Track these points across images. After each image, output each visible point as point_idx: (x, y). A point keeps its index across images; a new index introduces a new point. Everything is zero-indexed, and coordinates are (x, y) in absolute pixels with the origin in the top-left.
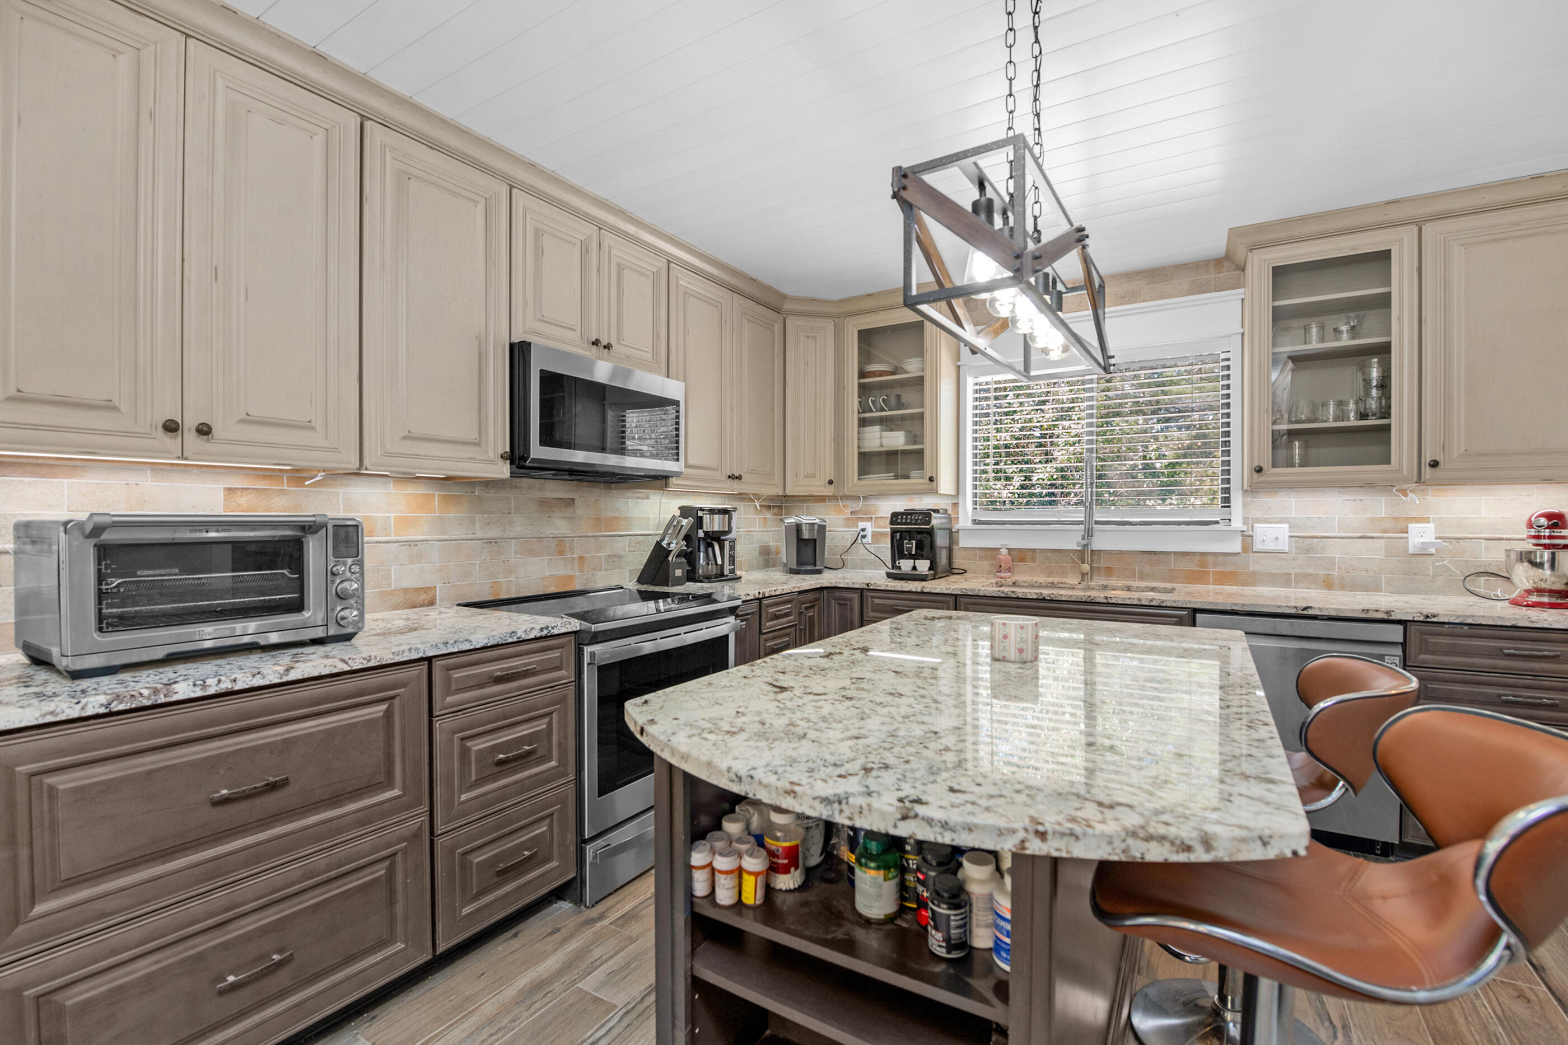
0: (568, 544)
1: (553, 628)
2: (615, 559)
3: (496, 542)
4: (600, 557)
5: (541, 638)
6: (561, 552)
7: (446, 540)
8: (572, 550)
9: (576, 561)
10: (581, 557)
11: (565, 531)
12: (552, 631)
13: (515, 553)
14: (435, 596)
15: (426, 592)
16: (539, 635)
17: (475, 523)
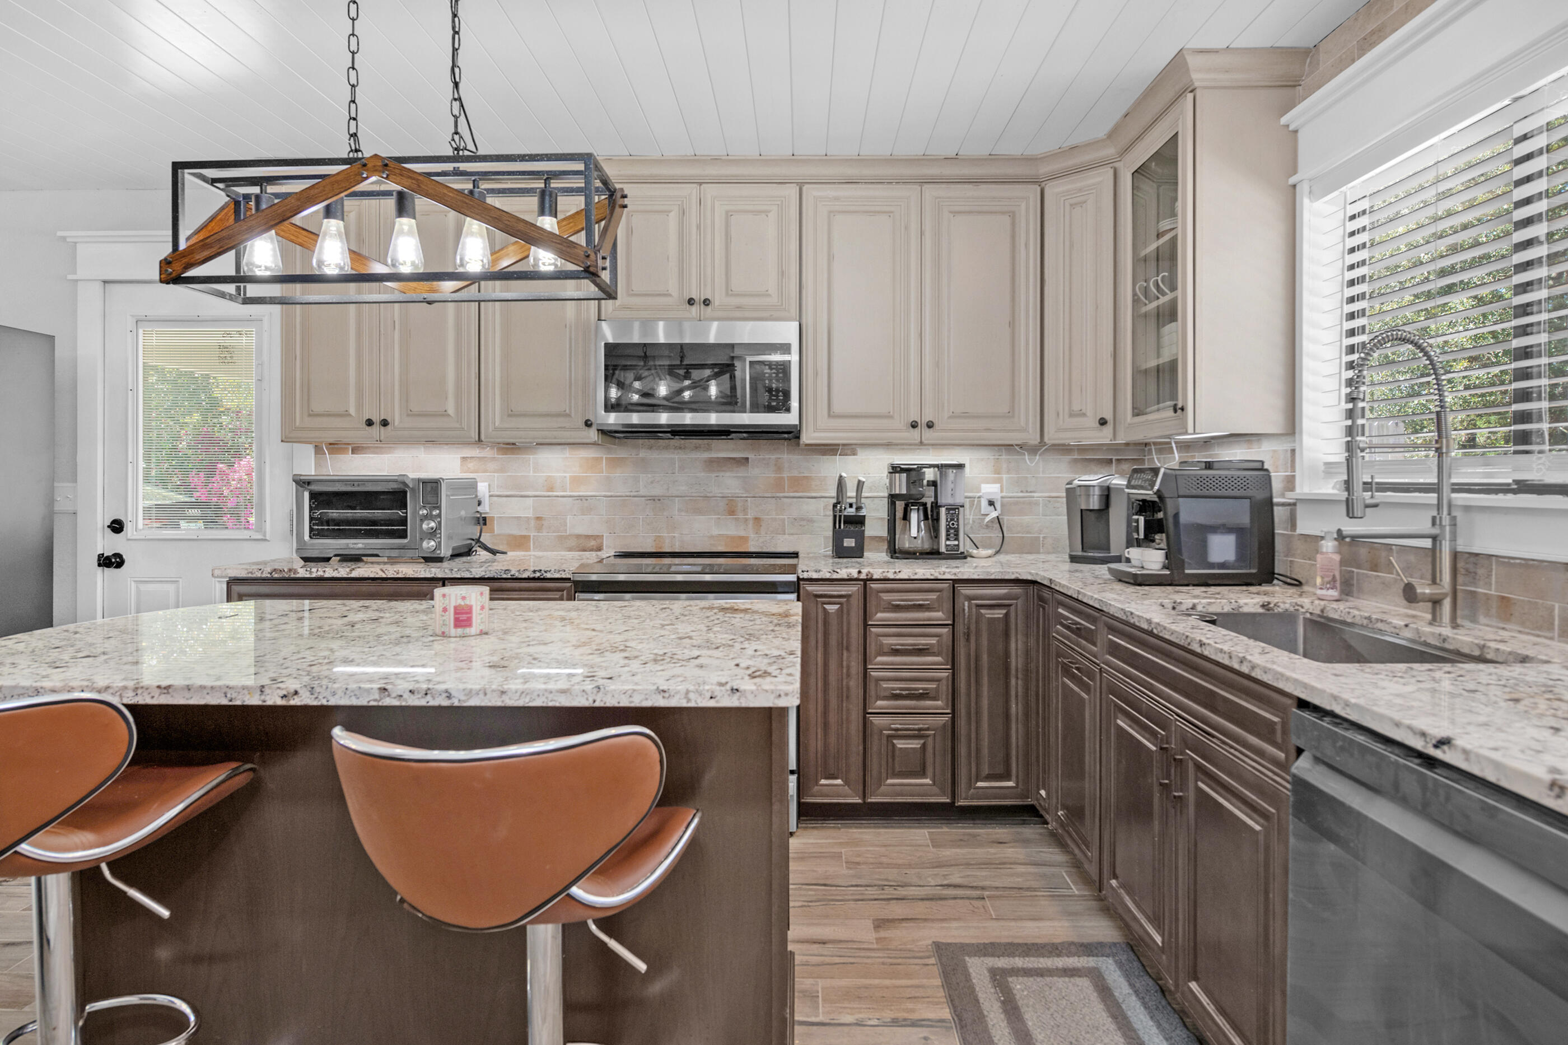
0: (740, 504)
1: (546, 572)
2: (802, 523)
3: (659, 500)
4: (784, 519)
5: (534, 579)
6: (732, 512)
7: (611, 496)
8: (745, 511)
9: (751, 523)
10: (756, 518)
11: (737, 491)
12: (545, 574)
13: (680, 510)
14: (602, 543)
15: (595, 540)
16: (532, 576)
17: (639, 481)
